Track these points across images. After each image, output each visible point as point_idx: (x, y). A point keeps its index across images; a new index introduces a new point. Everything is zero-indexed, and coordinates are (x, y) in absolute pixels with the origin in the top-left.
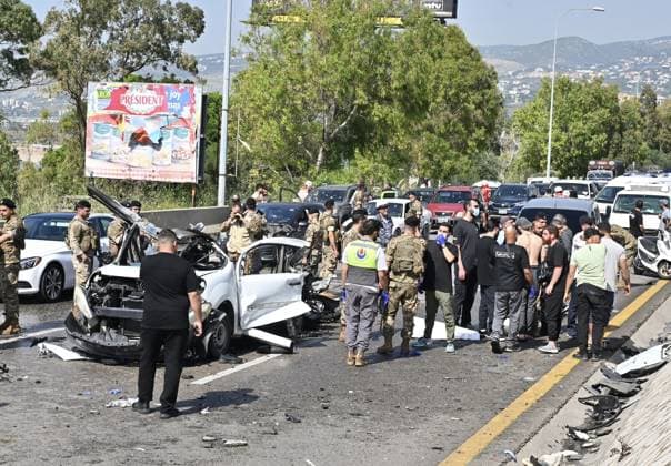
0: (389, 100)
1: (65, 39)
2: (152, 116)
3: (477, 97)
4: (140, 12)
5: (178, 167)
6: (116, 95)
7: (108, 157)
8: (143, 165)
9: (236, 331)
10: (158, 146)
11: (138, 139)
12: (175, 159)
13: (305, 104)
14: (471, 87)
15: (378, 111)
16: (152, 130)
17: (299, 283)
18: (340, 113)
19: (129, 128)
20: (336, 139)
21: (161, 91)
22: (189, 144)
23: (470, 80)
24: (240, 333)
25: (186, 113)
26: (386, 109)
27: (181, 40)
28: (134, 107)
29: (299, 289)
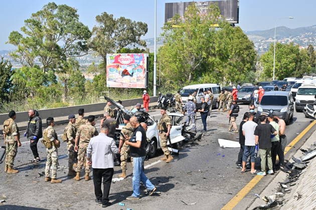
0: (214, 55)
1: (99, 36)
2: (129, 65)
3: (247, 52)
4: (125, 26)
5: (139, 83)
6: (117, 58)
7: (114, 79)
8: (127, 82)
9: (158, 147)
10: (132, 75)
11: (125, 73)
12: (138, 80)
13: (184, 57)
14: (245, 49)
15: (211, 59)
16: (130, 70)
17: (180, 129)
18: (197, 60)
19: (121, 69)
20: (196, 70)
21: (132, 56)
22: (142, 75)
23: (244, 46)
24: (160, 148)
25: (141, 64)
26: (214, 58)
27: (140, 35)
28: (123, 62)
29: (180, 131)
